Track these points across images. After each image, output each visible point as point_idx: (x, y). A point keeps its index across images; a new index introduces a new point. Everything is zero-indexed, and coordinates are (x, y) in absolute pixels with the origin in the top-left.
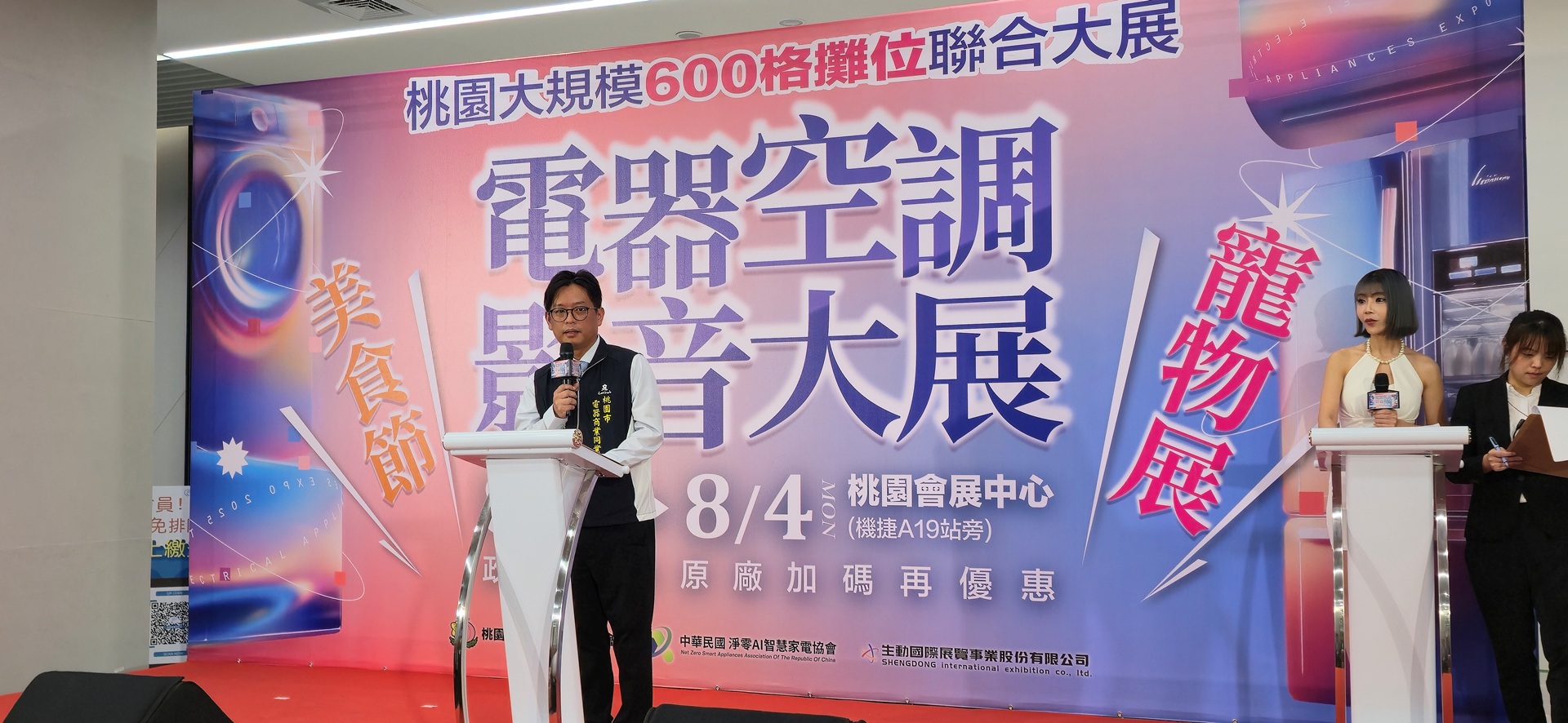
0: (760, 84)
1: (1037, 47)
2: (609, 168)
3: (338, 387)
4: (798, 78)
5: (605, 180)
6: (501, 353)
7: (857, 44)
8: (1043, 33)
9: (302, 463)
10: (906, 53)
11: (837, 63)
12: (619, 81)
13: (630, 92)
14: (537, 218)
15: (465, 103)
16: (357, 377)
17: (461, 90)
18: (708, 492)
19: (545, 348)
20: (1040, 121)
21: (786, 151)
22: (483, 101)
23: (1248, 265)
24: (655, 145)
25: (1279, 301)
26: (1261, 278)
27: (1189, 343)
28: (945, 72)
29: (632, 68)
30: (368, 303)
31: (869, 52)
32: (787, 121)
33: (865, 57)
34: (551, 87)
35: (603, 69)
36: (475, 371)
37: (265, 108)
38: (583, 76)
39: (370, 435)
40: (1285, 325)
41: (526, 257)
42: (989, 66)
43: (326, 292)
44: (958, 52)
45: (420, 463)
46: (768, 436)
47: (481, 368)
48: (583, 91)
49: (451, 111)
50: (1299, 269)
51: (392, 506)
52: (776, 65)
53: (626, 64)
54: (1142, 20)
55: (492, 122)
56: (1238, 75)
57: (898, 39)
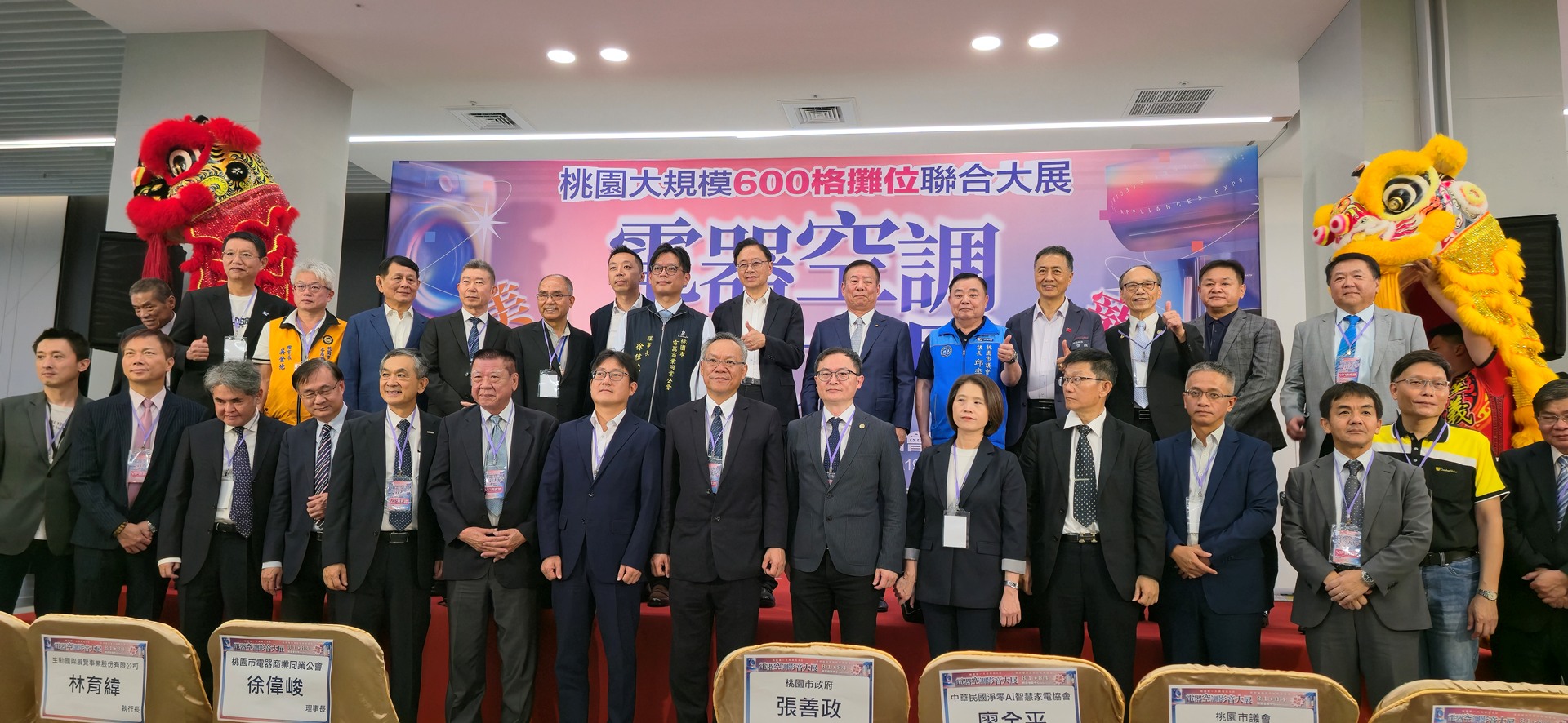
0: (811, 190)
1: (987, 182)
2: (706, 234)
4: (837, 188)
5: (702, 241)
7: (875, 171)
8: (991, 175)
10: (906, 179)
11: (862, 181)
12: (715, 180)
13: (722, 187)
15: (604, 185)
17: (601, 177)
20: (988, 225)
21: (827, 232)
22: (618, 183)
24: (738, 221)
28: (931, 192)
29: (725, 173)
30: (524, 310)
31: (883, 176)
32: (829, 213)
33: (880, 179)
34: (667, 180)
35: (705, 172)
37: (449, 177)
38: (690, 175)
42: (958, 191)
44: (939, 181)
48: (690, 184)
49: (594, 190)
52: (822, 179)
53: (720, 170)
54: (1051, 173)
55: (624, 199)
56: (1105, 208)
57: (902, 170)
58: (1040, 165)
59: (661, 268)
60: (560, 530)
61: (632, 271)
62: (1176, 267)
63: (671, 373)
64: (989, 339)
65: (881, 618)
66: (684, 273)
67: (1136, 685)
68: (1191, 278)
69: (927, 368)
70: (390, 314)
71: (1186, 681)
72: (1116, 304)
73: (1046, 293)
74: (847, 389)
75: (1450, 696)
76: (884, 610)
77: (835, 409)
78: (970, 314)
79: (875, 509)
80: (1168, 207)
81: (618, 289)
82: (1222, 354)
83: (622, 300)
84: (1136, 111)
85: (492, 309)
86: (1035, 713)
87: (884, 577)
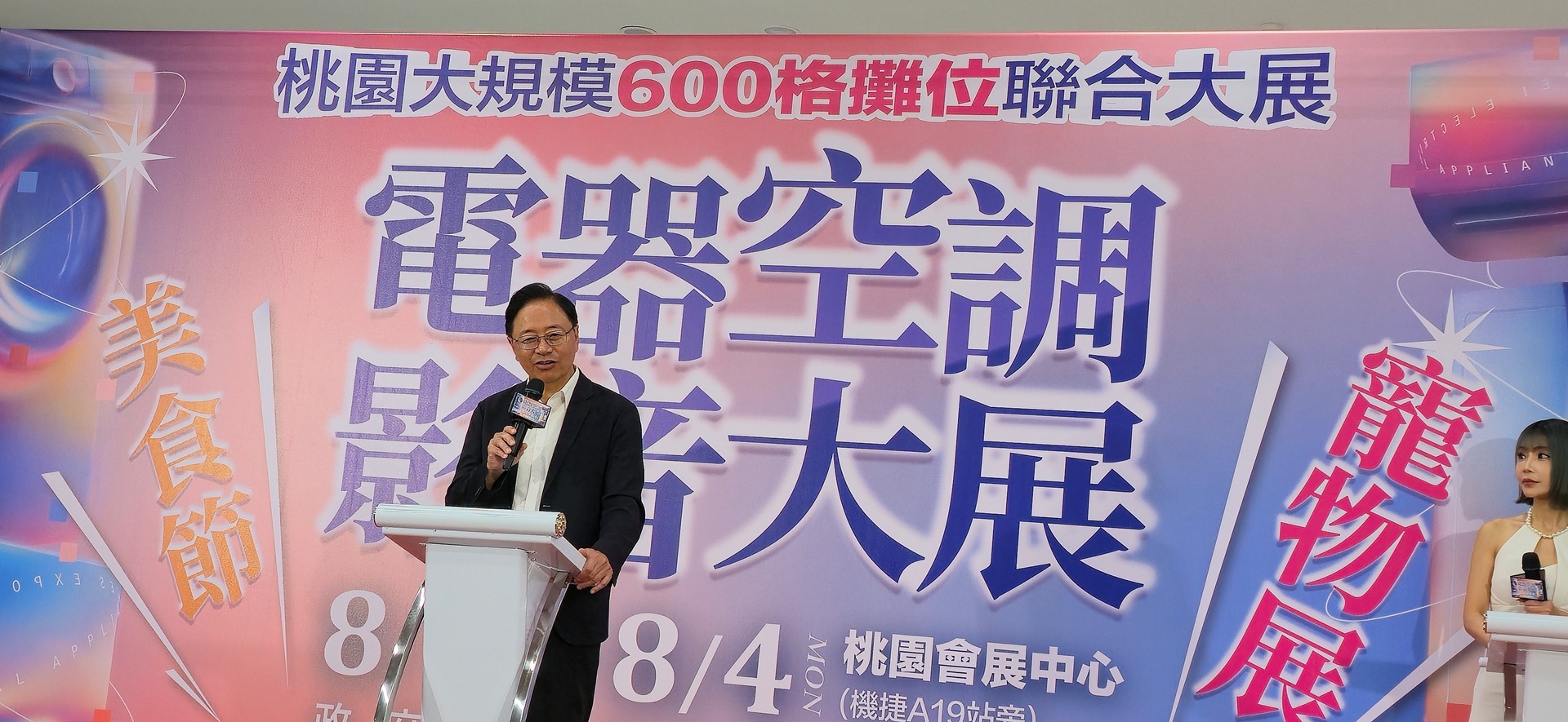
0: (774, 103)
1: (1146, 97)
2: (555, 191)
3: (131, 451)
4: (826, 102)
5: (547, 206)
6: (375, 424)
7: (909, 66)
8: (1156, 79)
9: (66, 552)
10: (973, 85)
11: (881, 87)
12: (581, 79)
13: (595, 94)
14: (447, 248)
15: (363, 85)
16: (162, 439)
17: (358, 67)
18: (648, 638)
19: (438, 423)
20: (1142, 190)
21: (801, 193)
22: (389, 85)
23: (1400, 402)
24: (622, 166)
25: (1438, 453)
26: (1416, 420)
27: (1317, 495)
28: (1023, 114)
29: (602, 64)
30: (190, 339)
31: (925, 77)
32: (808, 155)
33: (919, 84)
34: (486, 76)
35: (562, 60)
36: (335, 445)
37: (72, 60)
38: (532, 66)
39: (169, 521)
40: (1444, 484)
41: (425, 299)
42: (1081, 113)
43: (130, 318)
44: (1043, 91)
45: (239, 566)
46: (740, 569)
47: (344, 442)
48: (530, 86)
49: (342, 94)
50: (1466, 414)
51: (191, 623)
52: (798, 81)
53: (593, 58)
54: (1287, 78)
55: (398, 115)
56: (1404, 160)
57: (965, 66)
58: (1265, 60)
72: (1416, 378)
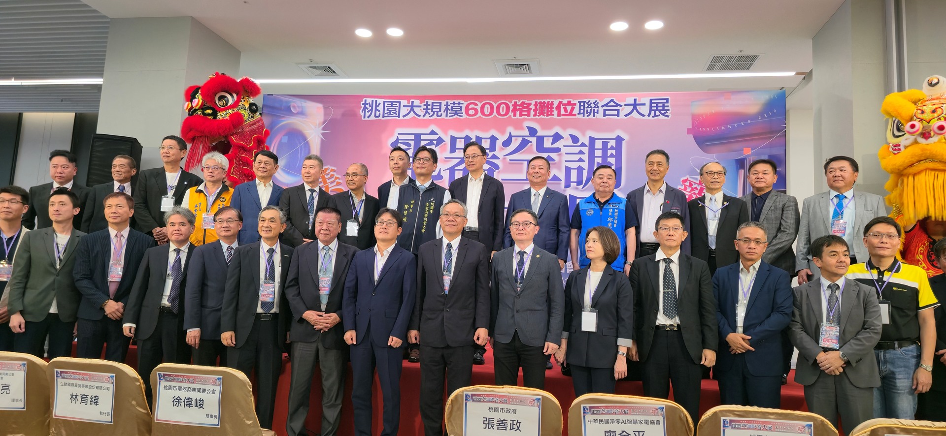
0: (511, 114)
1: (618, 111)
2: (448, 140)
4: (526, 113)
5: (445, 144)
7: (550, 103)
8: (621, 106)
10: (569, 108)
11: (542, 109)
12: (453, 108)
13: (458, 112)
15: (388, 110)
17: (386, 105)
20: (619, 137)
21: (520, 139)
22: (396, 109)
23: (692, 192)
24: (467, 132)
28: (584, 116)
29: (459, 103)
30: (339, 184)
31: (555, 106)
32: (522, 128)
33: (553, 108)
34: (425, 107)
35: (447, 102)
37: (297, 104)
38: (439, 104)
42: (600, 115)
44: (589, 109)
48: (438, 110)
49: (381, 113)
52: (518, 107)
53: (457, 102)
54: (657, 105)
55: (399, 119)
56: (691, 127)
57: (567, 103)
58: (651, 100)
59: (420, 159)
60: (355, 315)
61: (403, 161)
62: (734, 163)
63: (425, 223)
64: (616, 205)
65: (548, 373)
66: (434, 163)
67: (701, 417)
68: (743, 170)
69: (577, 221)
70: (259, 184)
71: (732, 415)
72: (696, 186)
73: (653, 178)
74: (529, 233)
75: (895, 429)
76: (550, 368)
77: (522, 246)
78: (607, 189)
79: (545, 307)
80: (729, 127)
81: (395, 172)
82: (762, 217)
83: (397, 178)
84: (711, 68)
85: (321, 183)
86: (639, 432)
87: (550, 347)
